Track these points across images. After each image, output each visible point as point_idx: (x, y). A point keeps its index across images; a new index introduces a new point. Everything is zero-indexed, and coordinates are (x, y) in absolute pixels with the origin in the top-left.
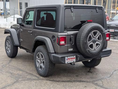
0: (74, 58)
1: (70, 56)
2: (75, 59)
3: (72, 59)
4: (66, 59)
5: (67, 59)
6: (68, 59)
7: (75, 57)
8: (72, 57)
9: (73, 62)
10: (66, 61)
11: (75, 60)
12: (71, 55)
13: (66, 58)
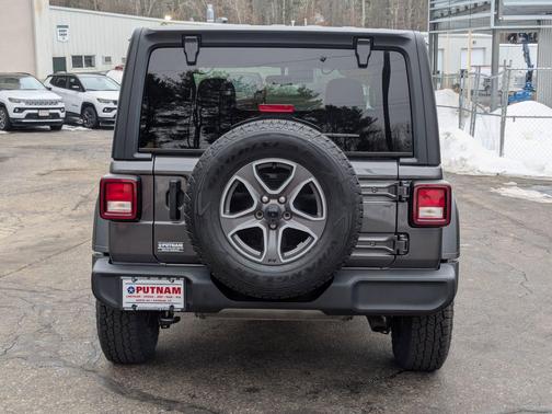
0: (176, 291)
1: (149, 277)
2: (182, 295)
3: (160, 290)
4: (125, 287)
5: (131, 290)
6: (139, 289)
7: (180, 284)
8: (164, 283)
9: (166, 307)
10: (125, 299)
11: (182, 300)
12: (158, 273)
13: (127, 283)
